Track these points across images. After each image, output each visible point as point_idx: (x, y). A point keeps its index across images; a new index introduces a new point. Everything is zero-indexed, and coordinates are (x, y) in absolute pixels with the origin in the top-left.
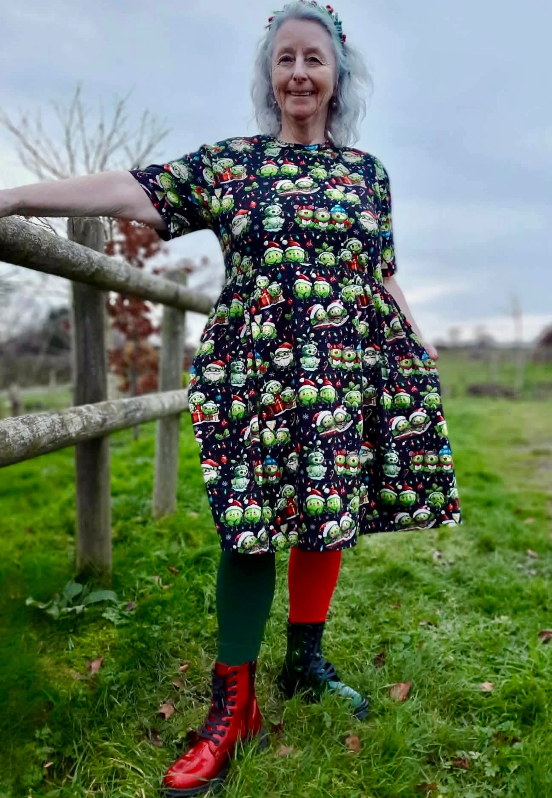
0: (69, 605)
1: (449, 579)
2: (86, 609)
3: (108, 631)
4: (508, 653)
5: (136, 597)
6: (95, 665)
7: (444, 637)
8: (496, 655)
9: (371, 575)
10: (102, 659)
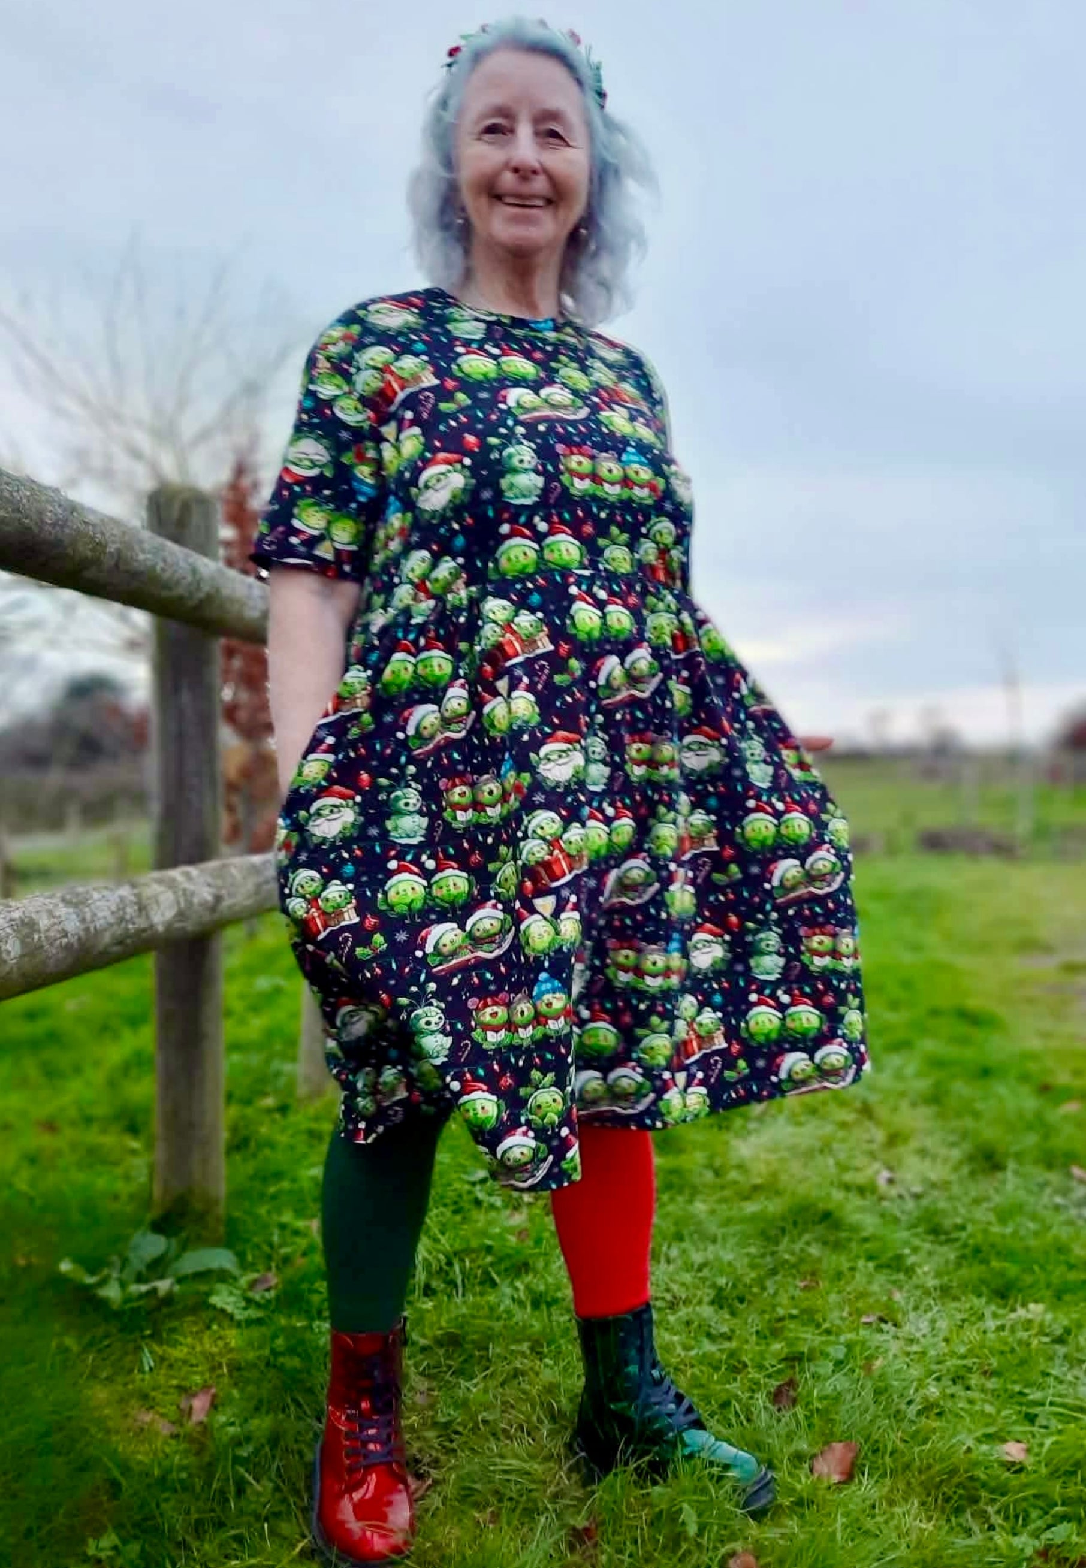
0: (140, 1279)
1: (915, 1226)
2: (177, 1288)
3: (222, 1333)
4: (1051, 1381)
5: (273, 1265)
6: (199, 1404)
7: (915, 1348)
8: (1026, 1386)
9: (753, 1218)
10: (213, 1391)
